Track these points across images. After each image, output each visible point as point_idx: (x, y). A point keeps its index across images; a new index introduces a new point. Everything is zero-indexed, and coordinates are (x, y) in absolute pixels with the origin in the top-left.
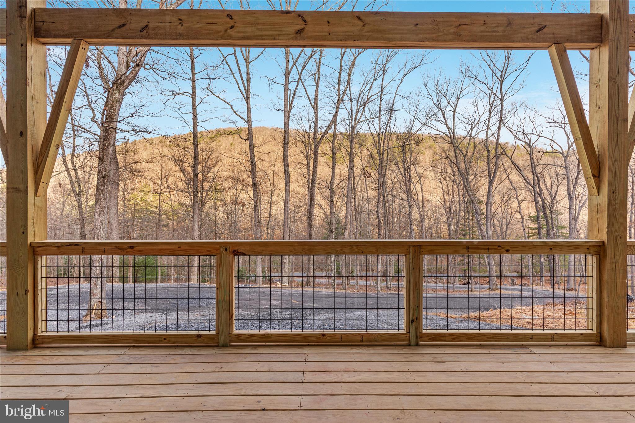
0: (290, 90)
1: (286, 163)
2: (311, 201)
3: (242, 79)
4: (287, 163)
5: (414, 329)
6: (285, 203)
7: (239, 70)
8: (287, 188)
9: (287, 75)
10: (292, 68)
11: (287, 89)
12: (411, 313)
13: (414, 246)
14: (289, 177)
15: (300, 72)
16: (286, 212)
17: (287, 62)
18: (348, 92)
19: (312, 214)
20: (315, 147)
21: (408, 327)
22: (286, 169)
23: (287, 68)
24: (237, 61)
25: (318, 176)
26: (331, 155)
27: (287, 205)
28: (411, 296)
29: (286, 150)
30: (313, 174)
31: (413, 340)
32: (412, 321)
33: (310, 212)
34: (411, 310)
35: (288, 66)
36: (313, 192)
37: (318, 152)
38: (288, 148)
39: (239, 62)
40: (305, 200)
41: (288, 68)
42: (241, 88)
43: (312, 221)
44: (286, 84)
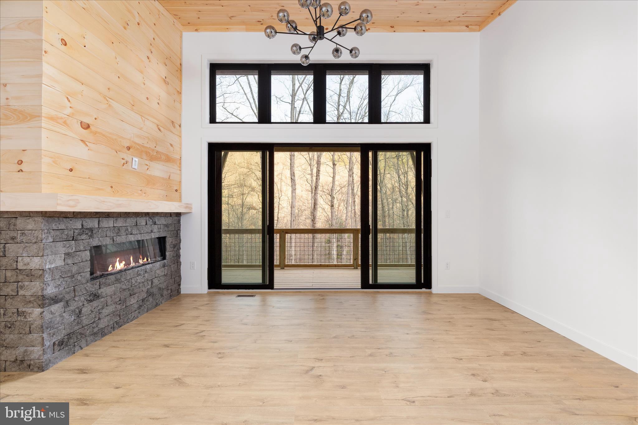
0: (296, 108)
1: (292, 172)
2: (314, 206)
3: (254, 99)
4: (294, 173)
5: (356, 262)
6: (291, 208)
7: (251, 90)
8: (294, 194)
9: (293, 95)
10: (298, 90)
11: (293, 108)
12: (355, 256)
13: (356, 230)
14: (295, 185)
15: (305, 93)
16: (293, 215)
17: (294, 85)
18: (348, 107)
19: (315, 217)
20: (318, 158)
21: (353, 262)
22: (293, 178)
23: (293, 90)
24: (249, 83)
25: (320, 184)
26: (332, 166)
27: (293, 209)
28: (355, 250)
29: (292, 161)
30: (316, 182)
31: (355, 266)
32: (355, 259)
33: (313, 216)
34: (355, 255)
35: (295, 88)
36: (317, 198)
37: (320, 162)
38: (294, 159)
39: (251, 84)
40: (309, 204)
41: (295, 90)
42: (253, 108)
43: (315, 224)
44: (292, 103)
